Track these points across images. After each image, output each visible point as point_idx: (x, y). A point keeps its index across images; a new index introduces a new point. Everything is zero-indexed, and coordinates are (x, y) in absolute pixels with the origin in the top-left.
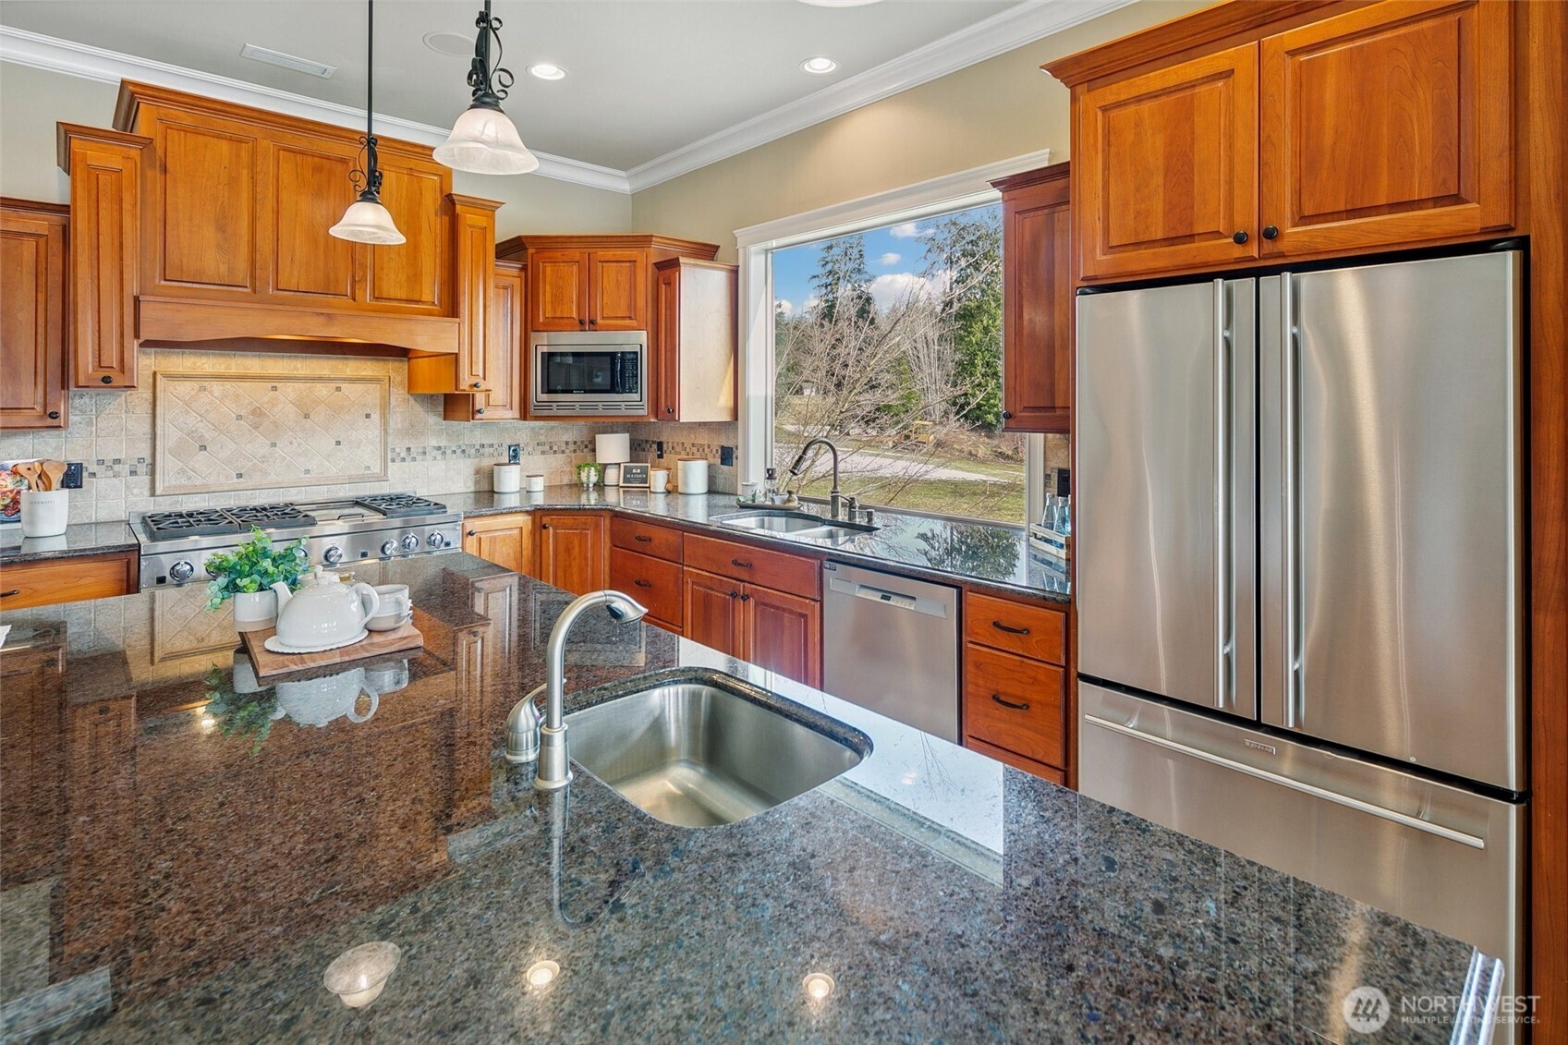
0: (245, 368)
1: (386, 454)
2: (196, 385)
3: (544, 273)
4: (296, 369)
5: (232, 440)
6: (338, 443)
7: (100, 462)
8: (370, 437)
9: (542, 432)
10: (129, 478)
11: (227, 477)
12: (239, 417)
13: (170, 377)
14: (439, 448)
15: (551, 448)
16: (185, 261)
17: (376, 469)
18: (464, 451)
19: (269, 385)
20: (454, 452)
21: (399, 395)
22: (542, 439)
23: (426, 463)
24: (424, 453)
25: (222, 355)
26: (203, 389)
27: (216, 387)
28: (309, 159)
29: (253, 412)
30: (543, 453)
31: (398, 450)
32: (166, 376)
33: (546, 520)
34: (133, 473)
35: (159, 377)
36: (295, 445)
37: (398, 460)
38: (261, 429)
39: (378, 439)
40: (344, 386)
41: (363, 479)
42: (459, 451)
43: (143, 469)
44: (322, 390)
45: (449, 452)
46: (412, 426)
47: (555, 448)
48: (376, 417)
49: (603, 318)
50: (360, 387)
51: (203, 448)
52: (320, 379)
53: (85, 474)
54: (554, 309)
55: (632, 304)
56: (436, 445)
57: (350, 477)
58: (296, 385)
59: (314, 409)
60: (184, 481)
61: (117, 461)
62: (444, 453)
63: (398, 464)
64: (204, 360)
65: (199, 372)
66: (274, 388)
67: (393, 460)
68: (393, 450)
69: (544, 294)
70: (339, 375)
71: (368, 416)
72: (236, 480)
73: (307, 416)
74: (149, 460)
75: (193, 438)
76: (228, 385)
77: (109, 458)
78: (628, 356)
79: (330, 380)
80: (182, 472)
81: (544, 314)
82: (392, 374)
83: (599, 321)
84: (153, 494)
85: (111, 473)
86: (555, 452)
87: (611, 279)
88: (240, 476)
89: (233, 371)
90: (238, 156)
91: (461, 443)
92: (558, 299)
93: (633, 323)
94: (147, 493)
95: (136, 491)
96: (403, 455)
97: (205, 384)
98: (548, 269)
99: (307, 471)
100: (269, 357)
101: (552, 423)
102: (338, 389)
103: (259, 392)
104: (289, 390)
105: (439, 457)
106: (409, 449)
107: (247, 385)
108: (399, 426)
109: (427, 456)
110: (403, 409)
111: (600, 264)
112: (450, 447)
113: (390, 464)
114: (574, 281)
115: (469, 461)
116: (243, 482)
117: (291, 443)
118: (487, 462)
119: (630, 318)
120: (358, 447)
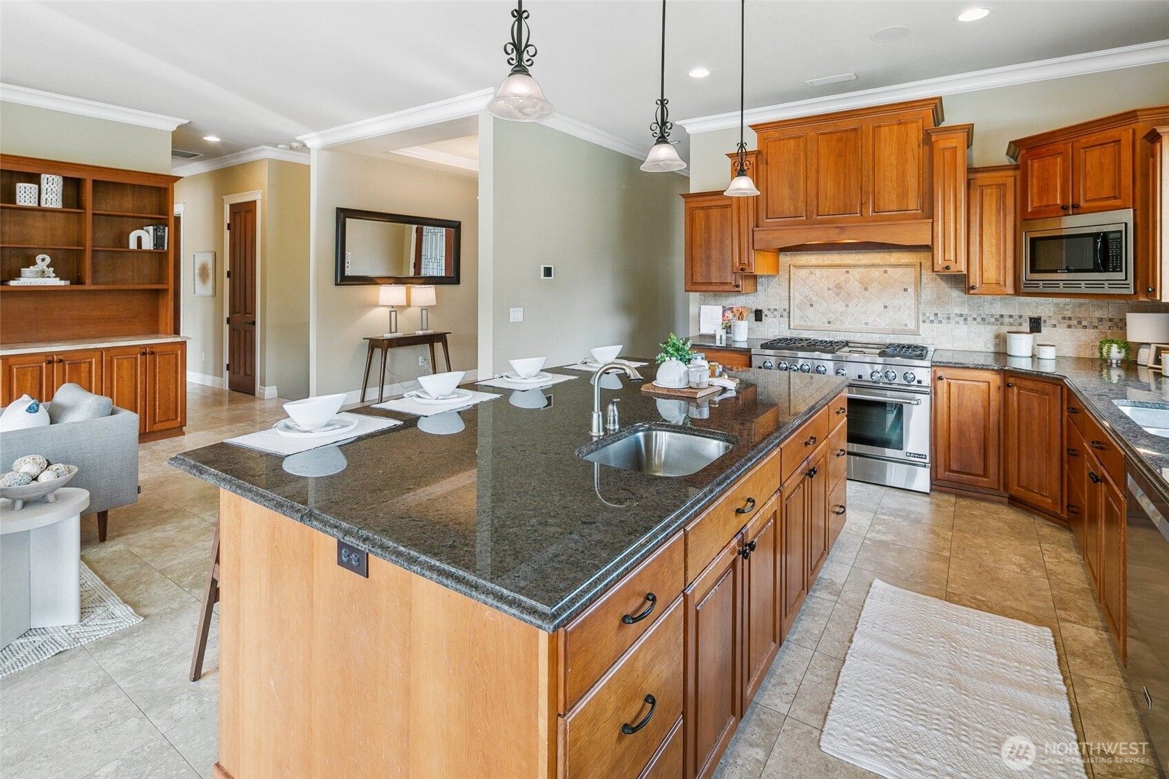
0: (832, 261)
1: (918, 317)
2: (808, 271)
3: (1032, 168)
4: (860, 260)
5: (825, 301)
6: (886, 307)
7: (769, 310)
8: (908, 304)
9: (1067, 307)
10: (780, 319)
11: (823, 323)
12: (829, 289)
13: (797, 267)
14: (961, 315)
15: (1080, 323)
16: (776, 208)
17: (912, 326)
18: (983, 319)
19: (845, 270)
20: (975, 319)
21: (927, 275)
22: (1069, 314)
23: (950, 326)
24: (949, 318)
25: (819, 254)
26: (811, 273)
27: (818, 272)
28: (835, 135)
29: (836, 286)
30: (1069, 327)
31: (927, 315)
32: (795, 266)
33: (1011, 380)
34: (782, 316)
35: (791, 267)
36: (859, 306)
37: (927, 321)
38: (840, 296)
39: (913, 306)
40: (890, 270)
41: (902, 332)
42: (979, 319)
43: (786, 314)
44: (876, 273)
45: (970, 319)
46: (939, 297)
47: (1084, 323)
48: (911, 290)
49: (1086, 201)
50: (900, 271)
51: (812, 305)
52: (873, 266)
53: (763, 315)
54: (1040, 198)
55: (1117, 184)
56: (958, 312)
57: (893, 330)
58: (860, 270)
59: (870, 285)
60: (803, 323)
61: (775, 310)
62: (965, 319)
63: (927, 325)
64: (812, 257)
65: (809, 263)
66: (847, 272)
67: (924, 322)
68: (924, 314)
69: (1032, 188)
70: (887, 262)
71: (905, 290)
72: (827, 325)
73: (866, 289)
74: (788, 310)
75: (807, 300)
76: (824, 270)
77: (772, 307)
78: (1111, 236)
79: (879, 266)
80: (802, 318)
81: (1032, 205)
82: (923, 261)
83: (1082, 204)
84: (789, 328)
85: (773, 315)
86: (1085, 327)
87: (1095, 161)
88: (829, 322)
89: (826, 263)
90: (799, 146)
91: (981, 312)
92: (1045, 189)
93: (1118, 202)
94: (787, 327)
95: (783, 326)
96: (932, 318)
97: (812, 270)
98: (1036, 165)
99: (866, 324)
100: (845, 253)
101: (1081, 300)
102: (886, 272)
103: (839, 274)
104: (856, 273)
105: (962, 322)
106: (936, 315)
107: (832, 270)
108: (929, 297)
109: (951, 321)
110: (932, 287)
111: (1082, 151)
112: (971, 315)
113: (921, 324)
114: (1059, 171)
115: (989, 328)
116: (831, 327)
117: (857, 305)
118: (1004, 329)
119: (1115, 198)
120: (899, 310)
